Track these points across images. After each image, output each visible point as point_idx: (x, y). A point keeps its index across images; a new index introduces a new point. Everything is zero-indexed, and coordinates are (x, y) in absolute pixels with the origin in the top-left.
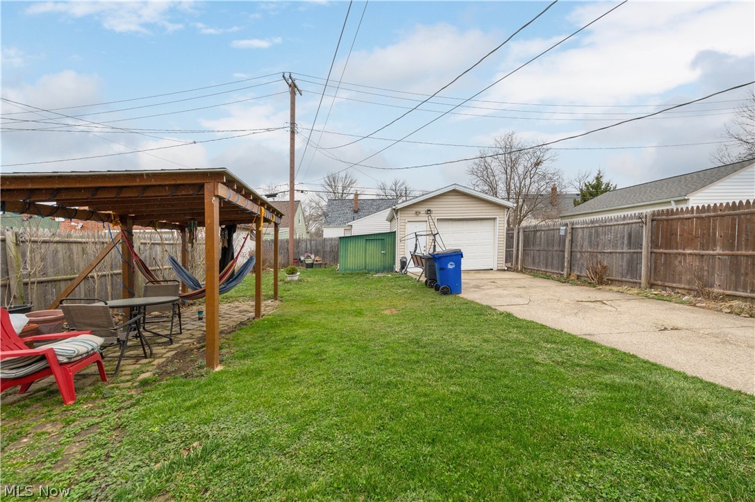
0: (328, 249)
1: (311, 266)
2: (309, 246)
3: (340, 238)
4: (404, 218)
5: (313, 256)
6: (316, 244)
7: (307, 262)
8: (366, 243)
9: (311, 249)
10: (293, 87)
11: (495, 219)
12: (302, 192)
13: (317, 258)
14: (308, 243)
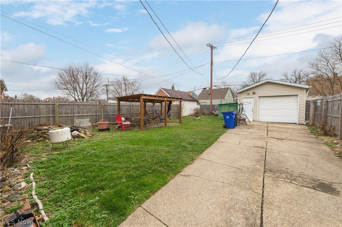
3: (219, 105)
4: (241, 97)
7: (215, 114)
8: (229, 107)
10: (212, 47)
11: (298, 95)
12: (215, 86)
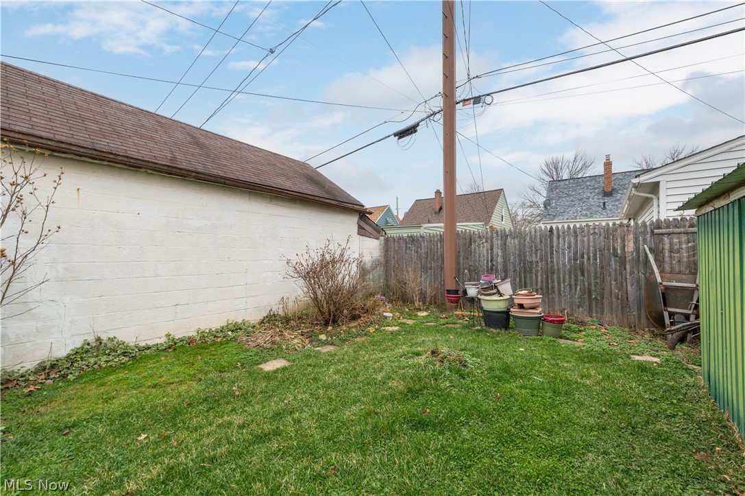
0: (564, 260)
1: (501, 320)
2: (498, 251)
5: (506, 288)
6: (522, 246)
7: (488, 306)
9: (505, 263)
13: (523, 297)
14: (497, 242)
